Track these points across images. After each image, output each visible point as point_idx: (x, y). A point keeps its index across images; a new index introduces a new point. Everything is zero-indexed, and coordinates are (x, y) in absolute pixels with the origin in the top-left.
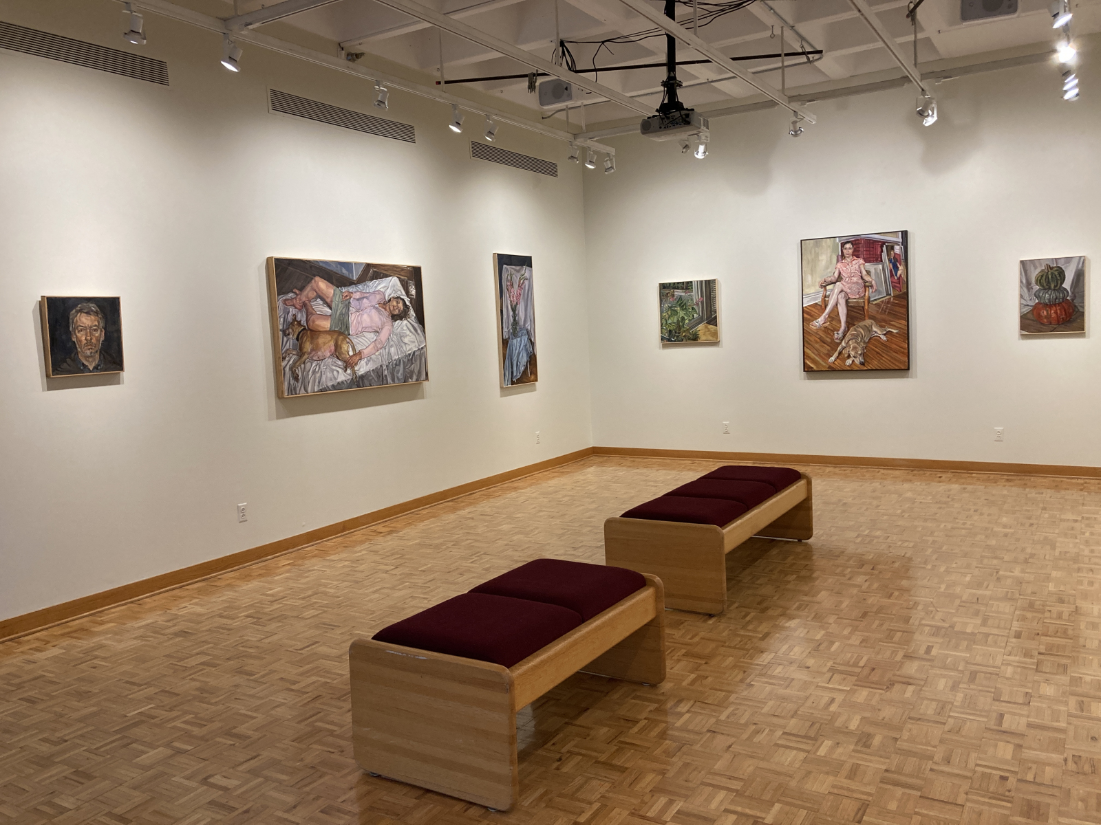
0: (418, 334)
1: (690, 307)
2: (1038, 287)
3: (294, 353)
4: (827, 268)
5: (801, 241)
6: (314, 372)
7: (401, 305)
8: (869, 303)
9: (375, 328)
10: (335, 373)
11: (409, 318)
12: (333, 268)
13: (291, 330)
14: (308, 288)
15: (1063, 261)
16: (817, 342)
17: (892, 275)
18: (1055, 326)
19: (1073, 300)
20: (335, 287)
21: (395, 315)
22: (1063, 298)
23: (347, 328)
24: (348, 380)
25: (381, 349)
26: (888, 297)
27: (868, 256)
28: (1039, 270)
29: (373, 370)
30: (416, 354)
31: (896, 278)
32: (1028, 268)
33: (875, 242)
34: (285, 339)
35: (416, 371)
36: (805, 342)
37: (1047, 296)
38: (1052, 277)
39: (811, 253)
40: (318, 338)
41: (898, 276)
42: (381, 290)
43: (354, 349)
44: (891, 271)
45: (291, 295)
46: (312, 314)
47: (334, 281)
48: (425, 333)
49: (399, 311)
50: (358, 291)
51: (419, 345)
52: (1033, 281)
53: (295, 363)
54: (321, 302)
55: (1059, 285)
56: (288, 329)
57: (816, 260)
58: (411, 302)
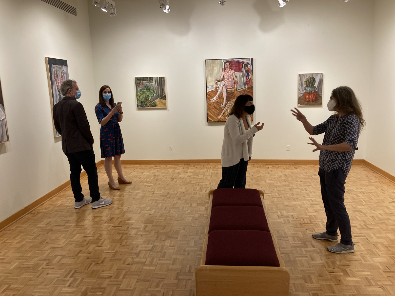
1: (152, 90)
2: (305, 86)
4: (218, 74)
5: (206, 60)
8: (236, 91)
15: (315, 75)
16: (213, 109)
17: (246, 78)
18: (311, 102)
19: (318, 91)
22: (314, 91)
26: (245, 88)
27: (236, 69)
28: (306, 78)
31: (248, 80)
32: (302, 77)
33: (239, 62)
36: (208, 109)
37: (308, 89)
38: (311, 81)
39: (210, 66)
41: (249, 79)
44: (246, 76)
52: (304, 83)
55: (313, 85)
57: (212, 70)
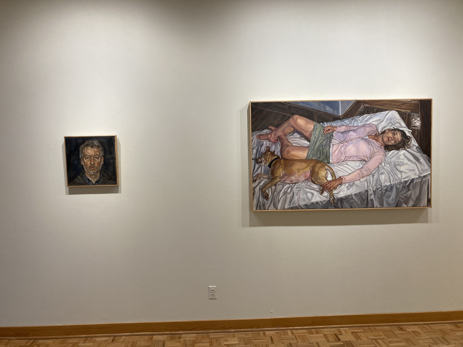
0: (421, 163)
3: (265, 177)
6: (285, 193)
7: (398, 136)
9: (363, 158)
10: (309, 195)
11: (408, 148)
12: (316, 107)
13: (263, 159)
14: (285, 125)
20: (315, 123)
21: (390, 146)
23: (327, 157)
24: (324, 201)
25: (369, 175)
29: (355, 194)
30: (415, 181)
34: (257, 166)
35: (414, 197)
40: (291, 165)
42: (373, 123)
43: (333, 174)
45: (266, 131)
46: (288, 146)
47: (315, 117)
48: (430, 162)
49: (396, 141)
50: (343, 125)
51: (421, 174)
53: (265, 185)
54: (298, 136)
56: (261, 158)
58: (413, 133)
